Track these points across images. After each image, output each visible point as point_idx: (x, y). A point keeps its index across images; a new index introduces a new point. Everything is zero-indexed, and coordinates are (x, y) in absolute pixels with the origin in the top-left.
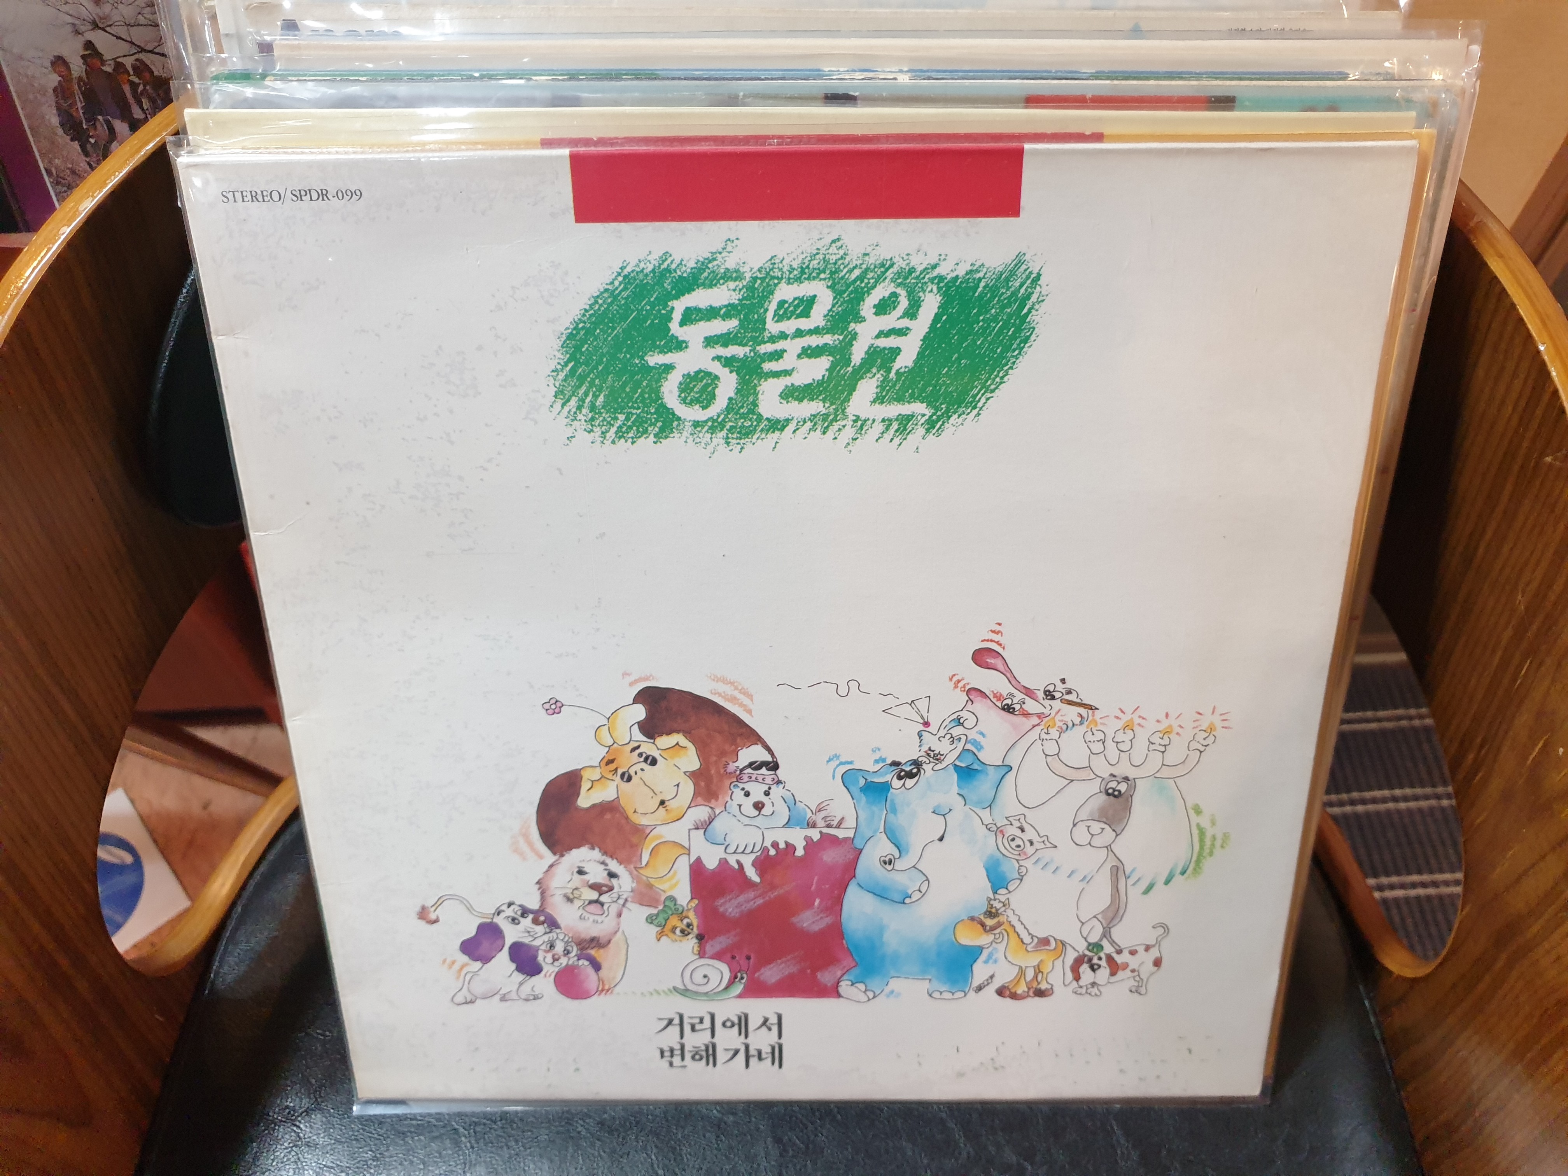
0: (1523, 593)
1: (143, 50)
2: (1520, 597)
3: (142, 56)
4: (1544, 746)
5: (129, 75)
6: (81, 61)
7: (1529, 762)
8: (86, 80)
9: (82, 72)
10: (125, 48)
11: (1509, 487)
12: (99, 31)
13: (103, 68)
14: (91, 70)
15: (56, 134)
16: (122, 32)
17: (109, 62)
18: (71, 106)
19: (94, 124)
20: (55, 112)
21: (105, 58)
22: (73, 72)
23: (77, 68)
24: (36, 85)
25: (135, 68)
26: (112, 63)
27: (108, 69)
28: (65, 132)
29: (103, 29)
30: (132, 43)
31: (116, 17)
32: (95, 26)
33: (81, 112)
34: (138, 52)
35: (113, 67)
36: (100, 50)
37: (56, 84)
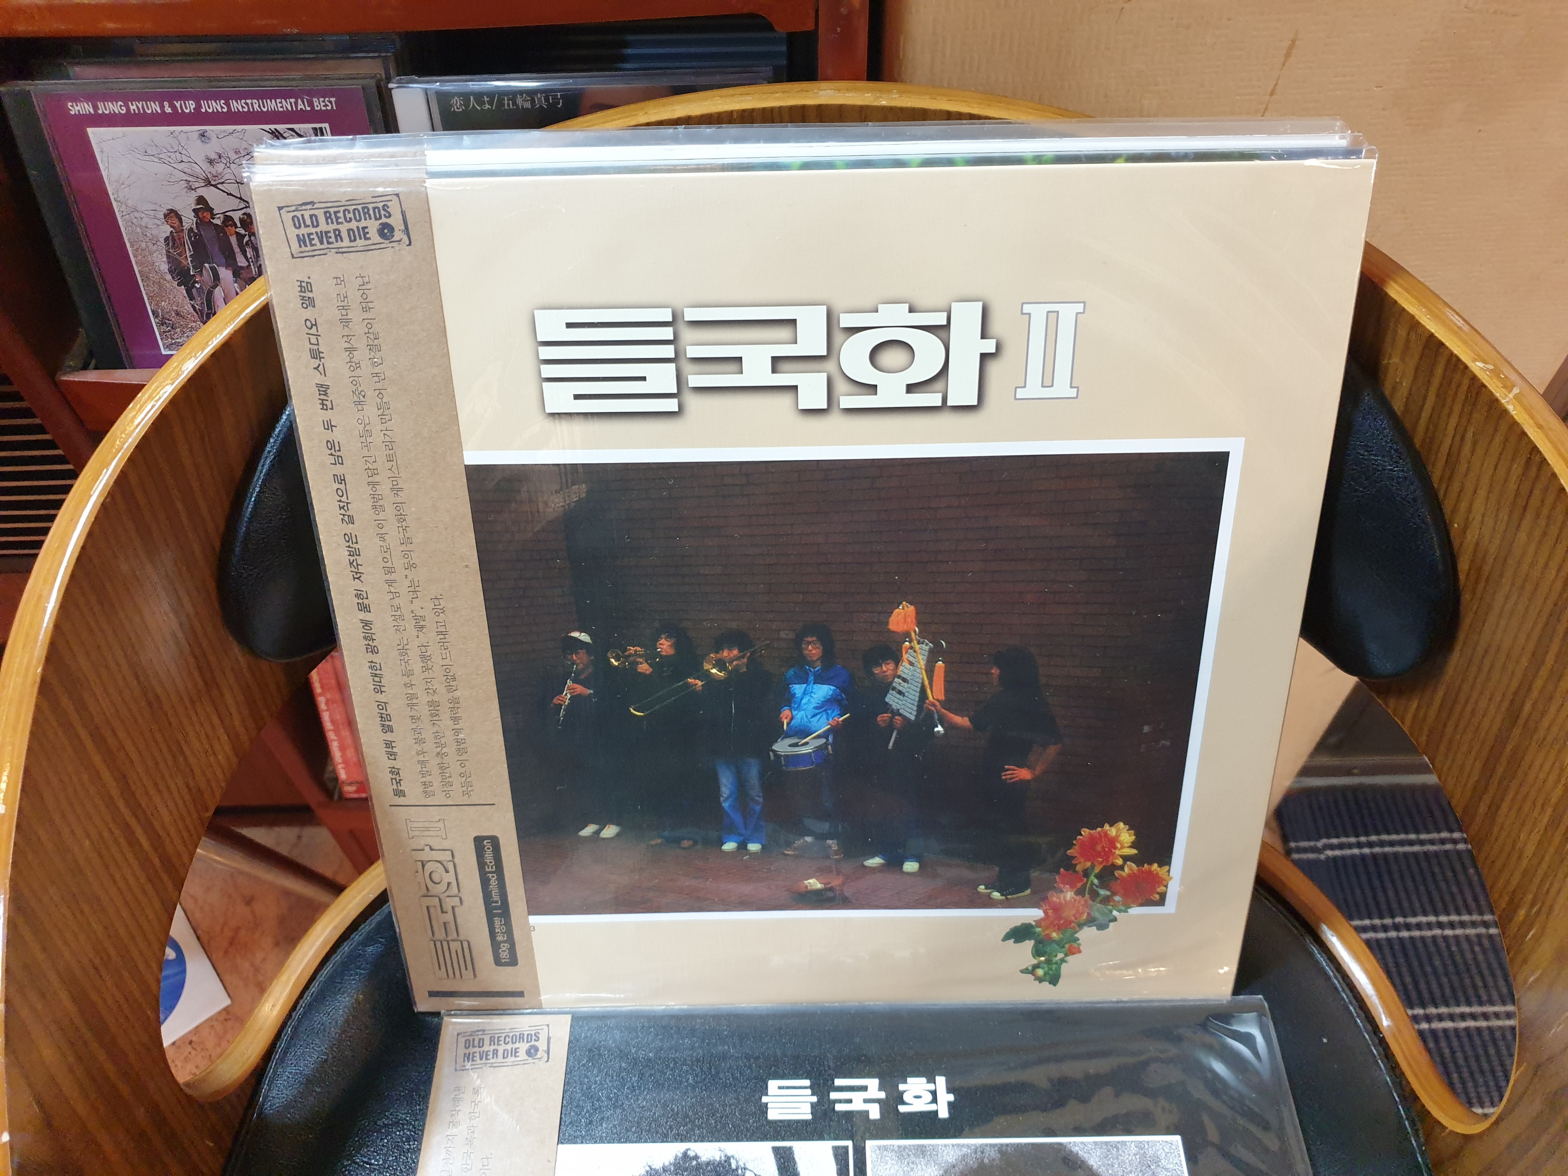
5: (236, 227)
6: (193, 214)
8: (196, 231)
9: (193, 224)
10: (235, 203)
12: (211, 187)
13: (213, 221)
14: (200, 222)
16: (232, 188)
18: (180, 255)
19: (201, 271)
20: (165, 259)
21: (215, 212)
22: (184, 224)
24: (148, 234)
25: (241, 220)
26: (222, 216)
27: (217, 222)
28: (173, 278)
29: (215, 186)
30: (241, 198)
31: (228, 175)
32: (208, 183)
33: (189, 259)
35: (222, 220)
36: (211, 205)
37: (168, 234)
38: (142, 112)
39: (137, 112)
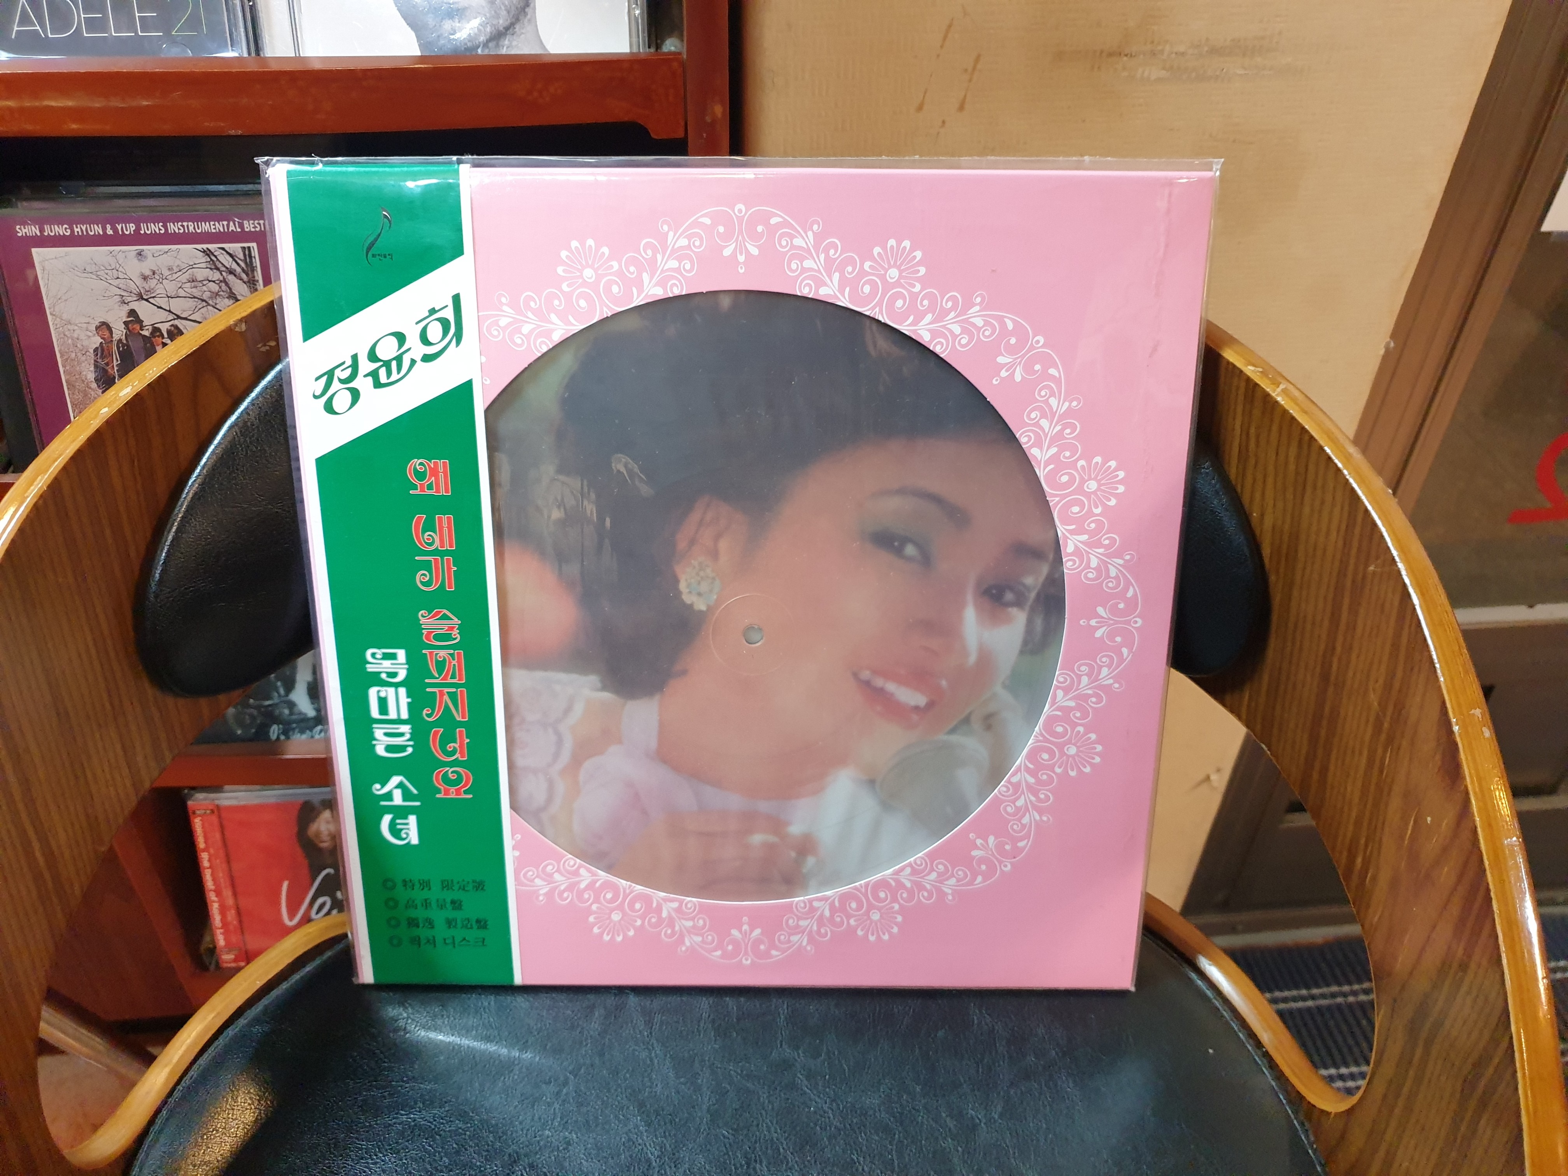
0: (1374, 690)
1: (179, 317)
2: (1372, 696)
3: (176, 322)
4: (1415, 822)
5: (163, 338)
6: (124, 326)
7: (1406, 842)
8: (125, 342)
9: (122, 335)
10: (163, 315)
11: (1346, 601)
12: (144, 302)
13: (141, 332)
14: (130, 333)
15: (90, 388)
16: (163, 303)
17: (147, 328)
18: (107, 364)
20: (92, 368)
21: (144, 324)
22: (114, 336)
23: (119, 332)
24: (78, 345)
25: (169, 332)
26: (150, 328)
27: (146, 333)
28: (99, 386)
29: (147, 300)
30: (170, 311)
31: (160, 290)
32: (141, 297)
33: (116, 369)
34: (174, 319)
35: (150, 330)
36: (141, 318)
37: (98, 345)
38: (85, 233)
39: (80, 234)
